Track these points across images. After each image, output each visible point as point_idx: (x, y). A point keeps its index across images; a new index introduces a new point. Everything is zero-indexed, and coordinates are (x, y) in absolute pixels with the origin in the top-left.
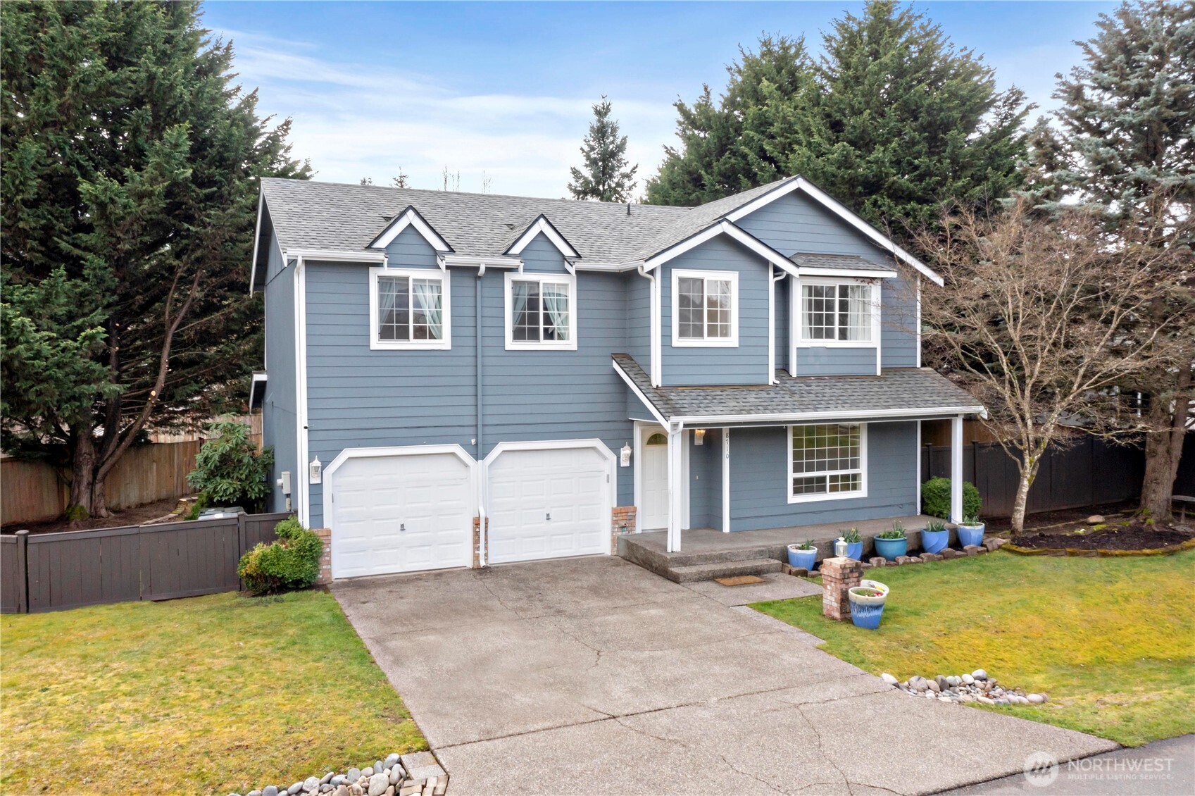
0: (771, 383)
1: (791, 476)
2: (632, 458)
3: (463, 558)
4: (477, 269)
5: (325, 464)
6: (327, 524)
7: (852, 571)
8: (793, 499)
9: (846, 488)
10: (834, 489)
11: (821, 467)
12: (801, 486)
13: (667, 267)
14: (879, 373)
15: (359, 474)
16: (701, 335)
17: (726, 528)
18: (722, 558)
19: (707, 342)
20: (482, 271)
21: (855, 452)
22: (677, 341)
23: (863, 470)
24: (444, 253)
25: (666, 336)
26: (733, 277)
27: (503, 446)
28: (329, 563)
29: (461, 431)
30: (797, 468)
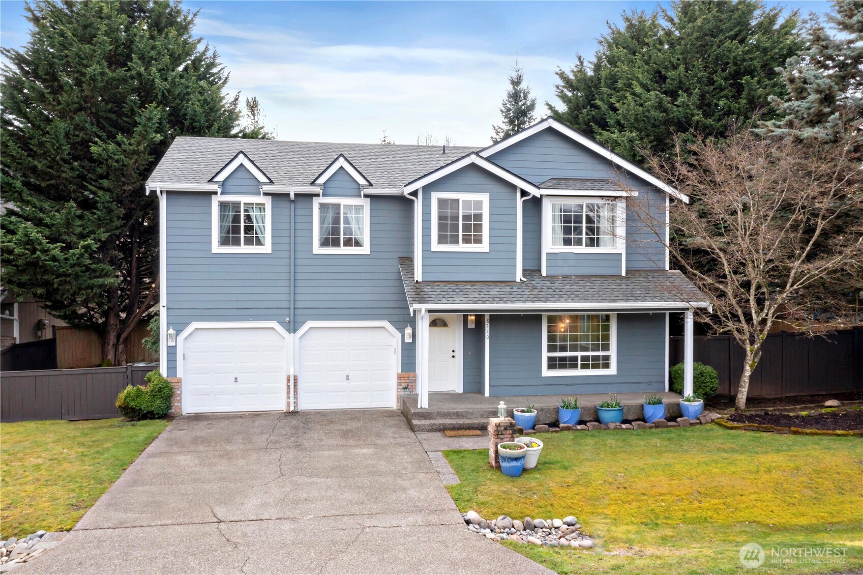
0: (518, 280)
1: (545, 354)
2: (414, 336)
3: (280, 405)
4: (288, 195)
5: (178, 332)
6: (179, 374)
7: (506, 429)
8: (546, 372)
9: (596, 366)
10: (584, 366)
11: (574, 348)
12: (553, 363)
13: (427, 189)
14: (624, 274)
15: (202, 340)
16: (457, 242)
17: (487, 394)
18: (458, 415)
19: (462, 247)
20: (292, 196)
21: (607, 338)
22: (435, 247)
23: (613, 352)
24: (265, 184)
25: (426, 242)
26: (485, 198)
27: (310, 324)
28: (180, 401)
29: (279, 312)
30: (551, 348)
